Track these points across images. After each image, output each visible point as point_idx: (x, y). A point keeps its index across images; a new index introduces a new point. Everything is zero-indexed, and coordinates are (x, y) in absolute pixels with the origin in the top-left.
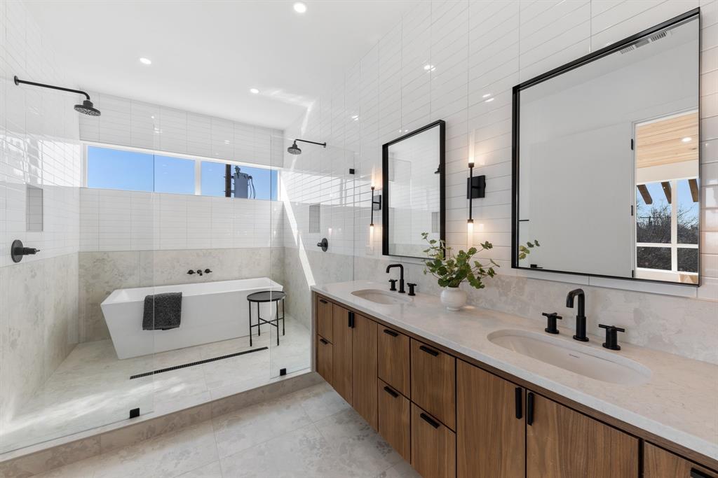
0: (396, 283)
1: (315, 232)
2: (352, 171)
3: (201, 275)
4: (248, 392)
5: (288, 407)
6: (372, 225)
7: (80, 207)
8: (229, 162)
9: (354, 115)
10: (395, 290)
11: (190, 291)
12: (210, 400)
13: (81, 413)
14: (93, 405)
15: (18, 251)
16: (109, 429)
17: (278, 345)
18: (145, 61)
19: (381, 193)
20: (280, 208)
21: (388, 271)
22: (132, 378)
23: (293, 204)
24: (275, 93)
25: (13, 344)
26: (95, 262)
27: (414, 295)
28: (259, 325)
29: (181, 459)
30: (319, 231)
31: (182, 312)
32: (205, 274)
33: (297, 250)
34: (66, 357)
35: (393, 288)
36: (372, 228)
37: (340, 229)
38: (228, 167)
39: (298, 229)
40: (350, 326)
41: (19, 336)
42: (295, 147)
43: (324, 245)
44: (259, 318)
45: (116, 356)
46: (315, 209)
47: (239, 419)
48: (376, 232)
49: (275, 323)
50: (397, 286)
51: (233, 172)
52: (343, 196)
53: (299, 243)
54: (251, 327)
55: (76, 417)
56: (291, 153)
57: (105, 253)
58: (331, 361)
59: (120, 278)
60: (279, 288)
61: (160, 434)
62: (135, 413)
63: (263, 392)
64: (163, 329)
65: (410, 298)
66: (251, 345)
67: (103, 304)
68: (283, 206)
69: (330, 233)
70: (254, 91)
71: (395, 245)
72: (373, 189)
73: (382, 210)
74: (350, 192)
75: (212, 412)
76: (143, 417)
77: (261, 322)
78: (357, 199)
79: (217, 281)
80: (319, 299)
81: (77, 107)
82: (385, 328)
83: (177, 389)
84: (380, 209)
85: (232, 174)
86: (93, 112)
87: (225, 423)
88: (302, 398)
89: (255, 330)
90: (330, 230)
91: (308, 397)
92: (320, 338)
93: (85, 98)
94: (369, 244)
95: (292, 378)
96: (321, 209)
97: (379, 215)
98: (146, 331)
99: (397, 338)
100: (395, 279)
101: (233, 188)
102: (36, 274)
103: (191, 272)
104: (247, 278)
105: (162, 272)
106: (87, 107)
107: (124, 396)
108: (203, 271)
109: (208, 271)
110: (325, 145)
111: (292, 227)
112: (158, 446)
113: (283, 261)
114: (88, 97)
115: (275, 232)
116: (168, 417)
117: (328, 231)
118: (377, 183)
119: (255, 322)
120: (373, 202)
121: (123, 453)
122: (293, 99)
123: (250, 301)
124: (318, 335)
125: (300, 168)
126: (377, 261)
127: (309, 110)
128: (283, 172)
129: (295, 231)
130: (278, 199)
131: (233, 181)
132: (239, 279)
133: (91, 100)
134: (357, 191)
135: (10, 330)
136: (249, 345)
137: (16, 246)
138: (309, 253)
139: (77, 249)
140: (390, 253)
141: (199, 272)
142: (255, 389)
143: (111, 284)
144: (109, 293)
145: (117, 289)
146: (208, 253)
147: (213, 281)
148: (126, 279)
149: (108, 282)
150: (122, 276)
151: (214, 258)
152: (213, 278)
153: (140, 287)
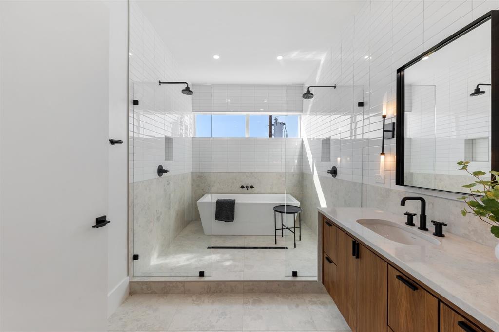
0: (414, 217)
1: (326, 161)
2: (361, 104)
3: (247, 189)
4: (267, 282)
5: (297, 306)
6: (383, 153)
7: (192, 148)
8: (271, 114)
9: (364, 56)
10: (413, 225)
11: (241, 199)
12: (242, 280)
13: (182, 264)
14: (188, 260)
15: (161, 171)
16: (189, 279)
17: (295, 247)
18: (216, 57)
19: (394, 120)
20: (300, 143)
21: (403, 203)
22: (209, 248)
23: (309, 139)
24: (294, 55)
25: (158, 219)
26: (198, 178)
27: (443, 236)
28: (282, 229)
29: (221, 318)
30: (330, 160)
31: (235, 212)
32: (251, 189)
33: (312, 175)
34: (185, 227)
35: (410, 222)
36: (382, 157)
37: (349, 159)
38: (271, 117)
39: (313, 158)
40: (354, 254)
41: (161, 214)
42: (308, 92)
43: (334, 172)
44: (282, 225)
45: (204, 233)
46: (326, 142)
47: (260, 302)
48: (388, 161)
49: (293, 230)
50: (417, 220)
51: (273, 121)
52: (354, 127)
53: (313, 170)
54: (276, 230)
55: (179, 265)
56: (305, 98)
57: (202, 172)
58: (335, 281)
60: (297, 203)
61: (213, 293)
62: (202, 274)
63: (279, 285)
64: (225, 221)
65: (437, 240)
66: (276, 243)
67: (198, 201)
68: (302, 141)
69: (339, 162)
70: (280, 58)
71: (412, 173)
72: (384, 117)
73: (395, 138)
74: (360, 124)
75: (244, 289)
76: (205, 279)
77: (284, 227)
78: (366, 129)
79: (258, 194)
80: (325, 220)
81: (183, 91)
82: (398, 274)
83: (228, 263)
84: (393, 137)
85: (273, 123)
86: (189, 93)
87: (251, 300)
88: (310, 301)
89: (279, 233)
90: (339, 159)
91: (315, 303)
92: (325, 256)
93: (185, 85)
94: (379, 173)
95: (302, 281)
96: (331, 141)
97: (392, 143)
98: (217, 220)
99: (416, 292)
100: (412, 213)
101: (273, 133)
102: (169, 183)
103: (242, 187)
104: (276, 194)
105: (228, 186)
106: (187, 91)
107: (203, 259)
108: (249, 186)
109: (252, 187)
110: (335, 87)
111: (308, 157)
112: (211, 301)
113: (302, 183)
114: (187, 85)
115: (296, 161)
116: (219, 283)
117: (337, 160)
118: (390, 110)
119: (279, 226)
120: (384, 131)
121: (194, 298)
122: (309, 56)
123: (275, 211)
124: (323, 252)
125: (315, 111)
126: (388, 191)
127: (322, 62)
128: (303, 116)
129: (311, 161)
130: (299, 137)
131: (273, 127)
132: (271, 194)
133: (189, 86)
134: (366, 122)
135: (157, 211)
136: (275, 243)
137: (160, 168)
138: (321, 179)
139: (191, 170)
140: (405, 184)
141: (247, 187)
142: (273, 282)
143: (204, 190)
144: (203, 195)
145: (207, 193)
146: (252, 175)
147: (255, 194)
148: (211, 188)
149: (203, 189)
150: (209, 187)
151: (256, 178)
152: (255, 192)
153: (217, 193)
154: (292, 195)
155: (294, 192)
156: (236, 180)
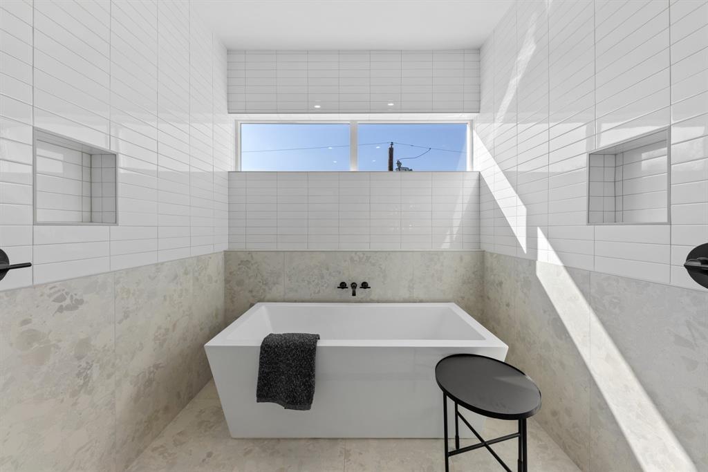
3: (355, 292)
26: (239, 265)
31: (316, 378)
32: (362, 290)
45: (226, 428)
57: (250, 252)
59: (263, 287)
68: (480, 179)
79: (378, 302)
103: (343, 286)
105: (309, 283)
108: (359, 285)
109: (365, 285)
130: (469, 169)
139: (225, 247)
141: (354, 286)
143: (254, 294)
144: (252, 305)
145: (260, 301)
146: (366, 257)
147: (372, 301)
148: (270, 289)
149: (251, 291)
150: (266, 284)
151: (374, 265)
152: (372, 297)
153: (284, 301)
154: (458, 303)
155: (463, 298)
156: (328, 269)
